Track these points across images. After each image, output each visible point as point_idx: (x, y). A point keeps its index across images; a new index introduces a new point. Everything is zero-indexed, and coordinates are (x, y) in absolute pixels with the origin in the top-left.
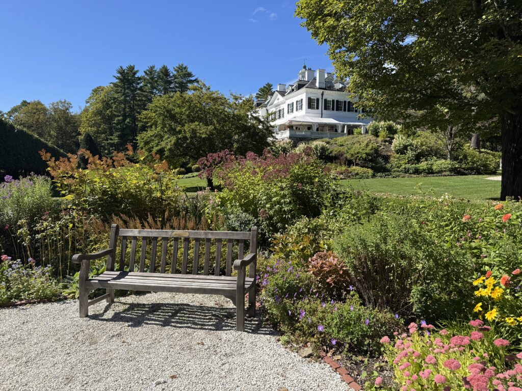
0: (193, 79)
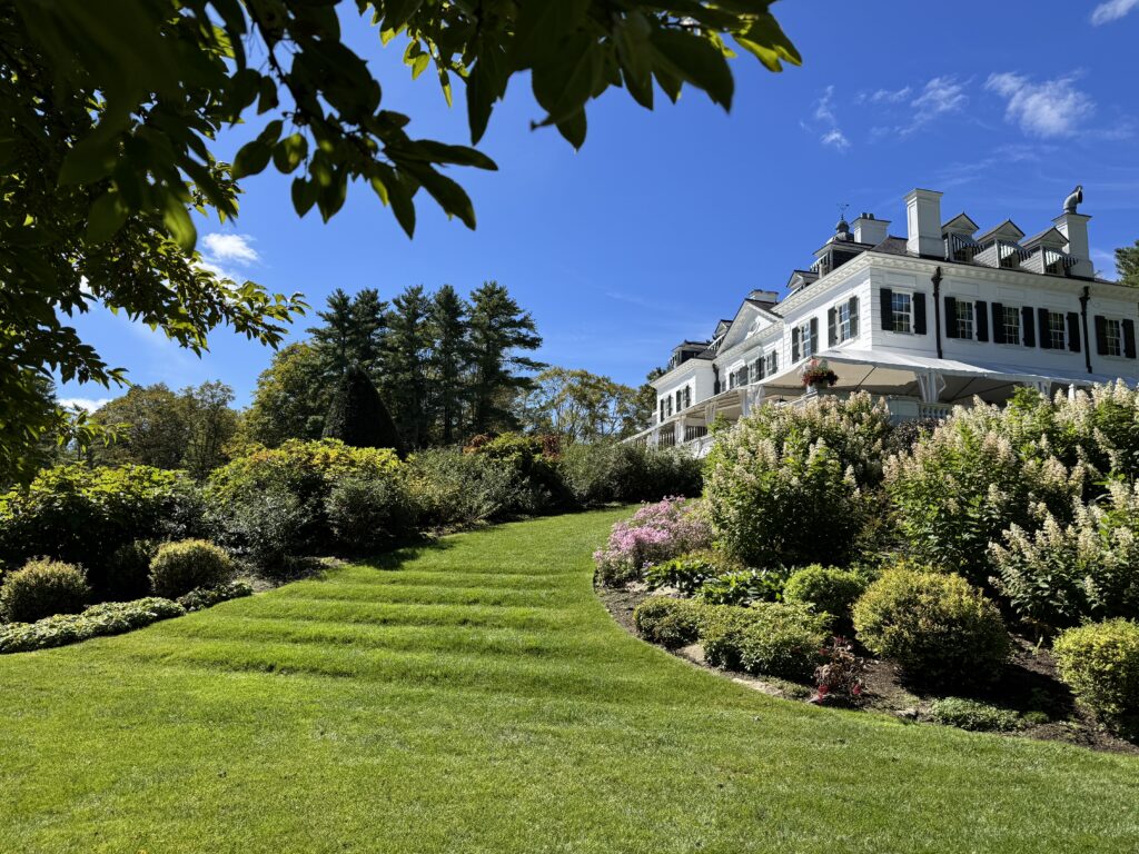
0: (518, 318)
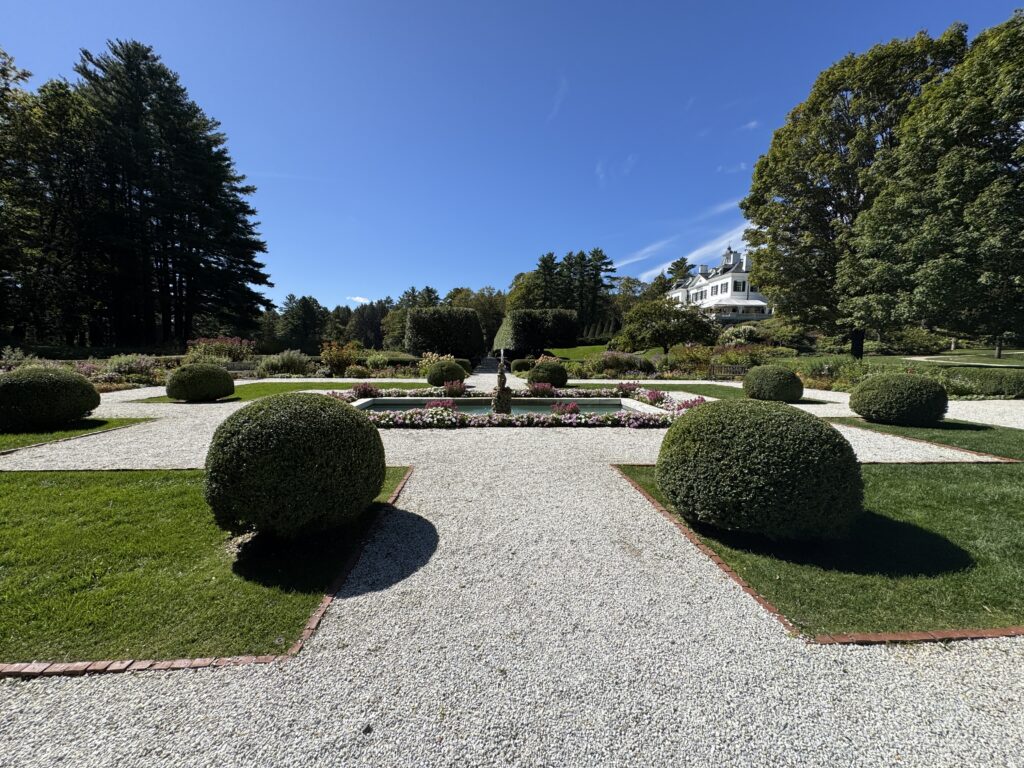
0: (607, 261)
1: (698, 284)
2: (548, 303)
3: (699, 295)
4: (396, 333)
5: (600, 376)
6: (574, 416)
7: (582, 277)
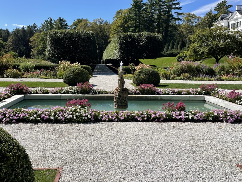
1: (235, 17)
2: (137, 30)
3: (236, 25)
4: (39, 48)
5: (179, 78)
6: (183, 113)
7: (159, 12)
